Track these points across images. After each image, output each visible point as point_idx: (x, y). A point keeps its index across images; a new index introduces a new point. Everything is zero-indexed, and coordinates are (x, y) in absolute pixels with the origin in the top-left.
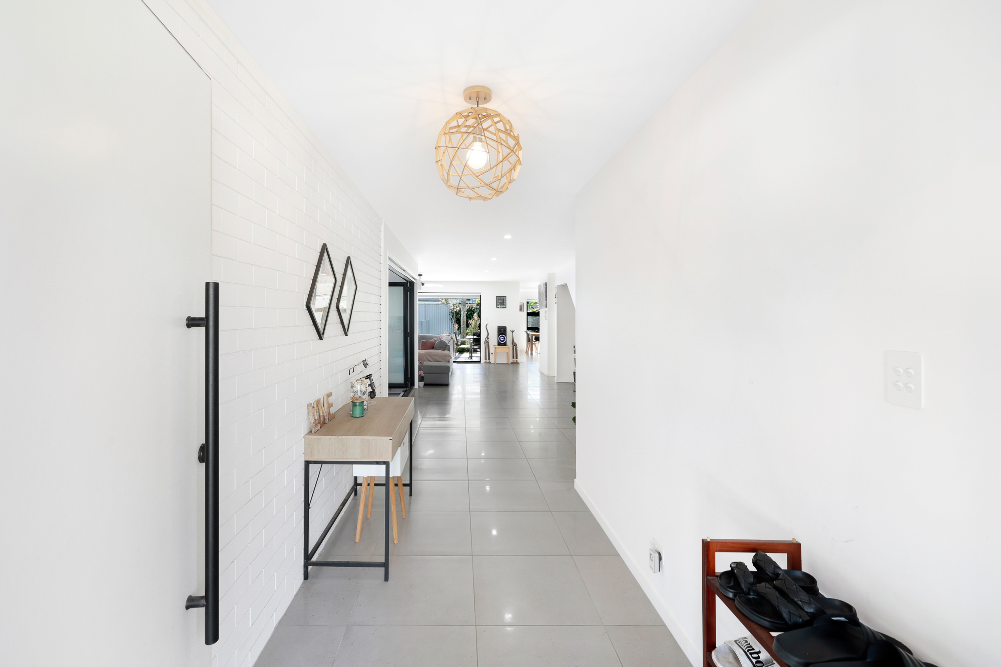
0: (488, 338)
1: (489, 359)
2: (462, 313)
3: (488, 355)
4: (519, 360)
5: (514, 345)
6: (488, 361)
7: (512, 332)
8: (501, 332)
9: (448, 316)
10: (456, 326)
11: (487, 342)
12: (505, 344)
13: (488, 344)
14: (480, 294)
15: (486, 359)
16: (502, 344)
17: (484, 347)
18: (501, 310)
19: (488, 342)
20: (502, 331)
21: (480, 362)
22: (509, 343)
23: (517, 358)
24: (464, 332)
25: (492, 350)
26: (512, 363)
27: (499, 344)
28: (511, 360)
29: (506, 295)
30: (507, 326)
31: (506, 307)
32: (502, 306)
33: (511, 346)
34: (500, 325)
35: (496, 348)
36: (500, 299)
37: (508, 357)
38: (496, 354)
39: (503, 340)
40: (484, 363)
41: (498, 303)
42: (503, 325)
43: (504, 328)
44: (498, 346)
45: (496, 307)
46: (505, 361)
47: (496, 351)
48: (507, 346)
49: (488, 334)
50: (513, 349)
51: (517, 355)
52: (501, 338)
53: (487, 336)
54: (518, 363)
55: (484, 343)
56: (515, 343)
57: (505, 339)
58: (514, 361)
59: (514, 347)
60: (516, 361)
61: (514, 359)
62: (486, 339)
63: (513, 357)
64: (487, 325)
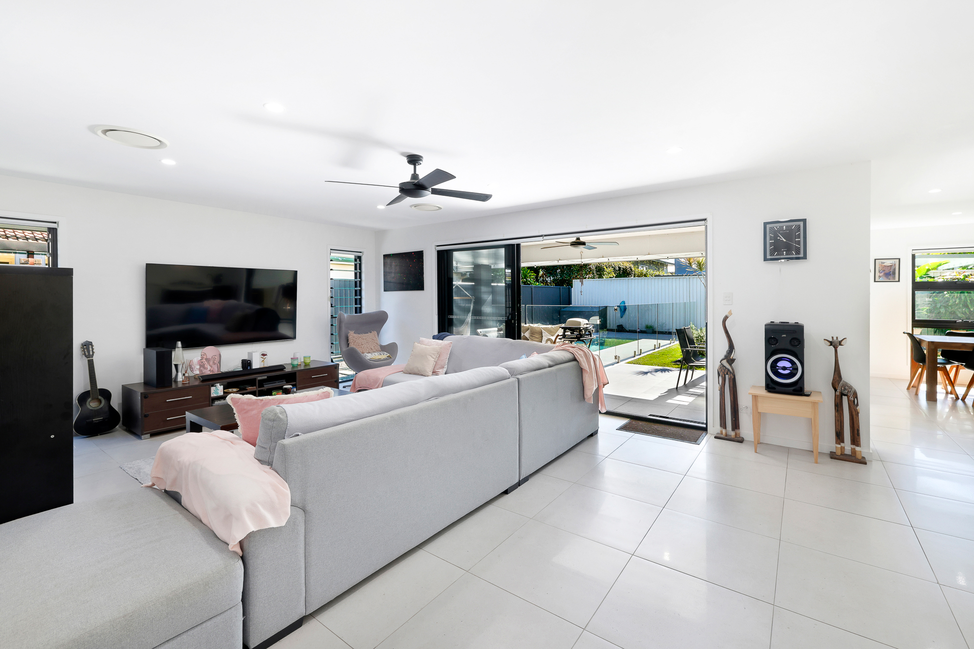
0: (731, 361)
3: (731, 413)
4: (867, 451)
5: (844, 395)
6: (731, 433)
8: (778, 346)
12: (798, 389)
16: (779, 385)
20: (784, 341)
21: (705, 429)
22: (819, 385)
23: (856, 440)
25: (744, 401)
26: (832, 455)
27: (772, 387)
28: (828, 443)
29: (804, 221)
30: (803, 326)
31: (805, 257)
32: (787, 254)
33: (825, 397)
34: (777, 321)
35: (759, 399)
36: (775, 233)
37: (814, 436)
38: (759, 417)
39: (791, 375)
40: (716, 437)
41: (771, 244)
42: (792, 321)
43: (794, 332)
44: (770, 392)
45: (765, 259)
46: (801, 441)
47: (757, 408)
48: (808, 395)
49: (731, 347)
50: (838, 407)
51: (858, 431)
52: (781, 364)
53: (725, 353)
54: (863, 462)
55: (719, 375)
56: (846, 385)
57: (797, 369)
58: (843, 448)
59: (845, 399)
60: (853, 451)
61: (842, 444)
62: (725, 363)
63: (839, 436)
64: (726, 317)
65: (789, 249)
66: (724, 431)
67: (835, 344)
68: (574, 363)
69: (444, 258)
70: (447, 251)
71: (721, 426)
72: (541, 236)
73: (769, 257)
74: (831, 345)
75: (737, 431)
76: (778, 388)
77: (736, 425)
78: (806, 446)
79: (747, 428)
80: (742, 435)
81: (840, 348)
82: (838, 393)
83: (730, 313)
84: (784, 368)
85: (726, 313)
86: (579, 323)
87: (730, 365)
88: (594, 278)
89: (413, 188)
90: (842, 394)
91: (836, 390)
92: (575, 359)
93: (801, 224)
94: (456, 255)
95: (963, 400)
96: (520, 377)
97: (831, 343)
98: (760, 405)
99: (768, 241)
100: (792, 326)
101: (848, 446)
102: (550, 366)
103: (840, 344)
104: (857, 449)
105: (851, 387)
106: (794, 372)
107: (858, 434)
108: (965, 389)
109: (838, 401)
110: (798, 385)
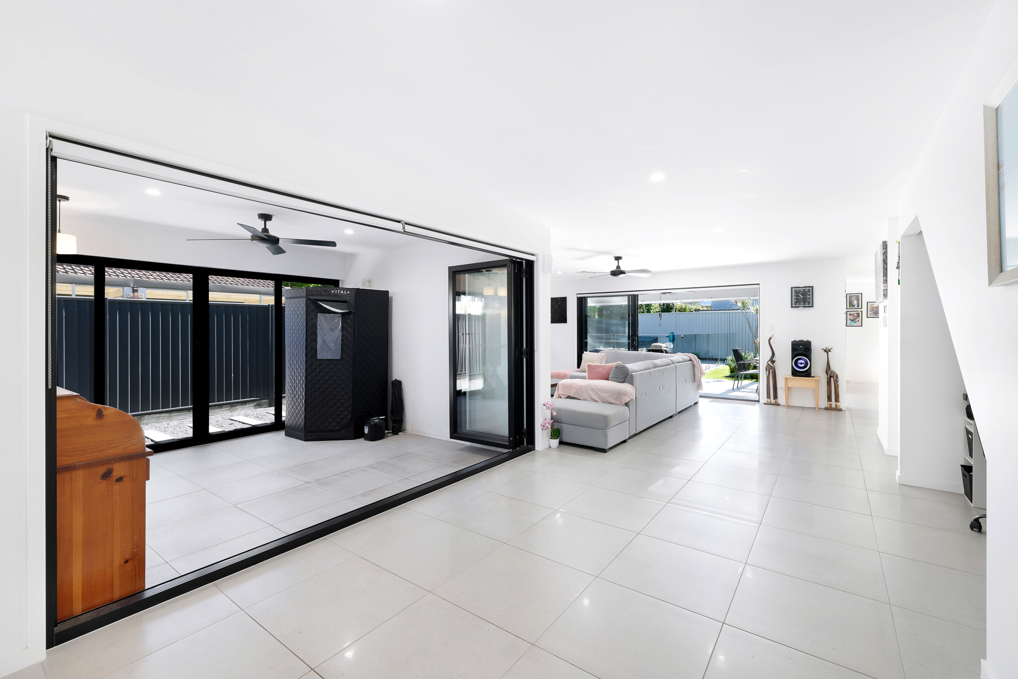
0: (773, 362)
3: (773, 391)
4: (843, 404)
5: (832, 377)
6: (773, 401)
8: (798, 352)
12: (808, 374)
16: (799, 373)
17: (765, 376)
18: (802, 312)
20: (801, 349)
21: (758, 401)
22: (818, 371)
23: (837, 400)
26: (826, 409)
27: (795, 373)
28: (824, 403)
29: (812, 287)
30: (811, 342)
31: (812, 306)
32: (803, 304)
33: (824, 379)
34: (797, 340)
35: (788, 380)
36: (797, 293)
37: (817, 398)
38: (789, 390)
41: (795, 299)
42: (805, 340)
43: (807, 345)
44: (793, 376)
45: (792, 307)
46: (810, 403)
47: (787, 385)
48: (814, 377)
49: (773, 354)
50: (829, 383)
51: (838, 394)
52: (800, 361)
53: (770, 358)
54: (841, 410)
55: (766, 370)
56: (832, 372)
57: (808, 364)
58: (831, 405)
59: (832, 378)
60: (836, 405)
61: (831, 403)
62: (770, 363)
63: (829, 398)
64: (771, 338)
65: (804, 302)
66: (769, 400)
67: (827, 351)
68: (691, 362)
69: (581, 302)
70: (585, 297)
71: (767, 398)
73: (794, 306)
75: (776, 400)
76: (798, 374)
77: (776, 397)
78: (813, 405)
79: (781, 399)
80: (779, 403)
81: (829, 353)
82: (828, 376)
83: (773, 336)
84: (801, 364)
85: (771, 336)
86: (661, 347)
87: (773, 364)
88: (643, 312)
89: (617, 273)
90: (831, 377)
91: (827, 375)
92: (691, 360)
93: (811, 288)
94: (589, 299)
96: (676, 364)
97: (825, 351)
98: (788, 383)
99: (794, 297)
100: (805, 341)
101: (833, 403)
102: (682, 362)
103: (830, 351)
104: (838, 404)
105: (835, 373)
107: (838, 396)
109: (829, 380)
110: (808, 372)
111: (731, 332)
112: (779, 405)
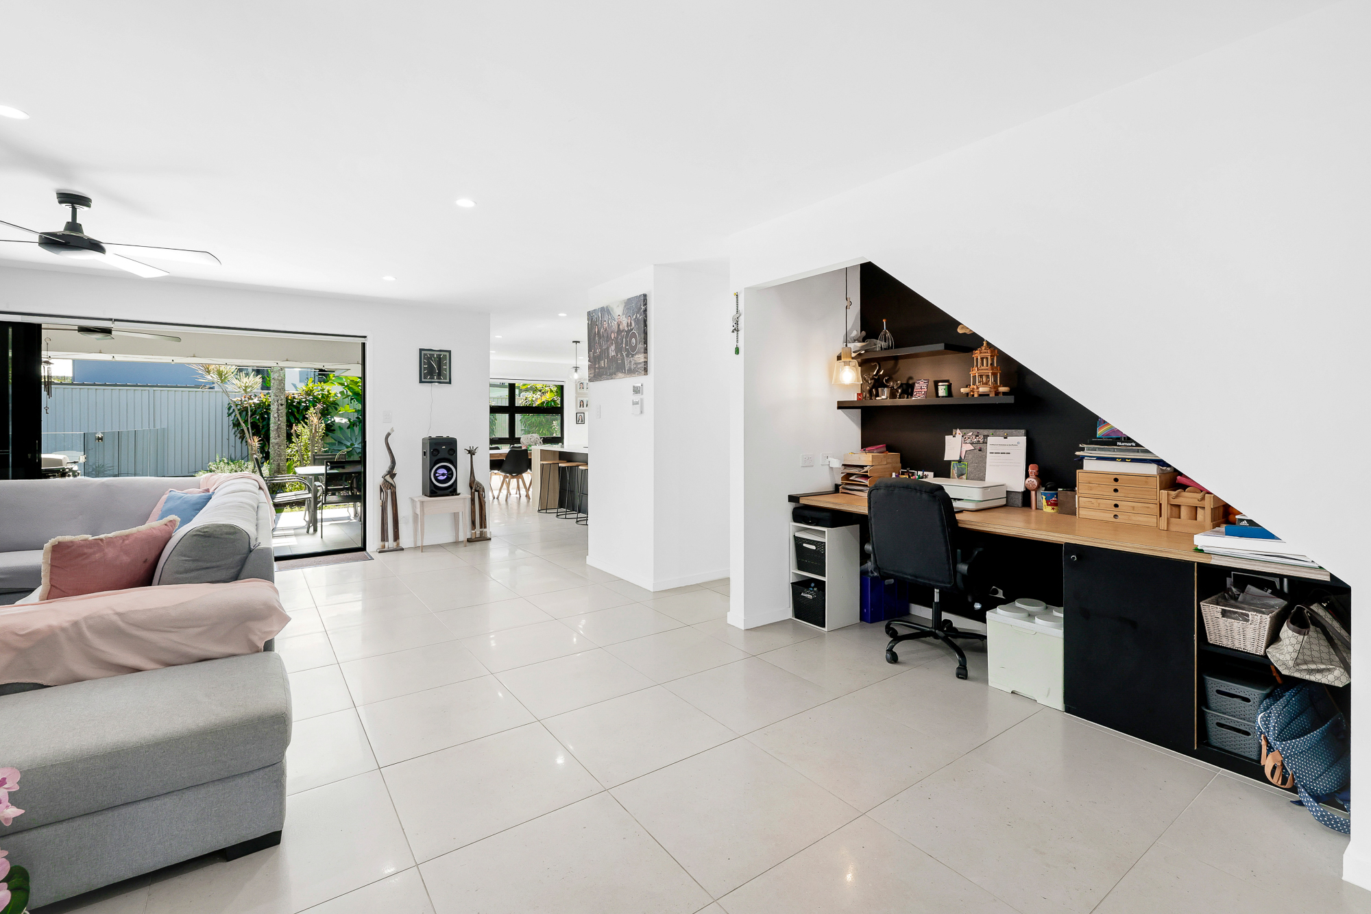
0: (393, 475)
1: (396, 537)
2: (274, 408)
3: (392, 525)
4: (489, 530)
6: (392, 545)
7: (471, 453)
8: (439, 456)
9: (226, 418)
10: (255, 442)
11: (388, 487)
12: (452, 491)
13: (394, 495)
14: (363, 340)
15: (384, 538)
16: (438, 489)
18: (435, 390)
19: (392, 487)
20: (441, 451)
21: (363, 548)
22: (463, 487)
23: (482, 523)
24: (280, 455)
25: (404, 511)
26: (469, 541)
27: (434, 491)
28: (466, 532)
29: (450, 352)
30: (456, 441)
31: (450, 382)
32: (437, 378)
33: (466, 495)
35: (425, 504)
36: (430, 358)
38: (419, 522)
39: (448, 479)
40: (379, 552)
41: (426, 369)
42: (445, 436)
43: (451, 443)
44: (428, 496)
45: (421, 381)
46: (447, 536)
47: (417, 514)
48: (457, 495)
49: (393, 462)
50: (473, 501)
51: (484, 518)
52: (441, 471)
53: (387, 469)
54: (486, 540)
55: (380, 488)
56: (478, 483)
57: (452, 474)
58: (474, 532)
60: (481, 533)
61: (474, 529)
62: (388, 478)
63: (473, 524)
64: (389, 434)
65: (439, 374)
66: (384, 544)
71: (382, 541)
72: (111, 320)
73: (423, 380)
74: (469, 453)
75: (398, 541)
76: (439, 492)
78: (451, 539)
79: (406, 539)
80: (402, 544)
81: (474, 455)
82: (473, 490)
84: (443, 475)
85: (389, 431)
87: (393, 479)
90: (475, 490)
91: (471, 488)
93: (447, 354)
95: (498, 498)
98: (425, 509)
99: (423, 367)
100: (445, 438)
101: (477, 530)
103: (474, 452)
104: (483, 530)
105: (481, 485)
106: (450, 476)
107: (484, 520)
108: (498, 491)
109: (473, 497)
110: (453, 487)
111: (158, 427)
112: (402, 549)
